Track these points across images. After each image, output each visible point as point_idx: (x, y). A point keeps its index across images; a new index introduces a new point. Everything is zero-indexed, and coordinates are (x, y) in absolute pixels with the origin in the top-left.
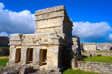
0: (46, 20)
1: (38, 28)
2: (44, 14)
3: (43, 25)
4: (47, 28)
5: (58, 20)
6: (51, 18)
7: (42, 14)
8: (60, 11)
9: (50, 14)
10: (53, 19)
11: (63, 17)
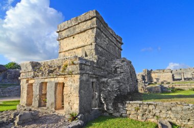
0: (72, 37)
1: (62, 51)
2: (68, 28)
3: (68, 45)
4: (74, 49)
5: (87, 36)
6: (78, 33)
7: (66, 29)
8: (90, 19)
9: (77, 26)
10: (80, 34)
11: (95, 29)
